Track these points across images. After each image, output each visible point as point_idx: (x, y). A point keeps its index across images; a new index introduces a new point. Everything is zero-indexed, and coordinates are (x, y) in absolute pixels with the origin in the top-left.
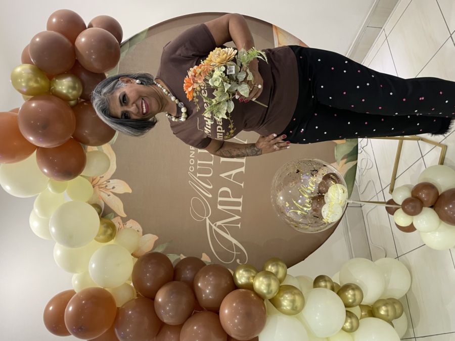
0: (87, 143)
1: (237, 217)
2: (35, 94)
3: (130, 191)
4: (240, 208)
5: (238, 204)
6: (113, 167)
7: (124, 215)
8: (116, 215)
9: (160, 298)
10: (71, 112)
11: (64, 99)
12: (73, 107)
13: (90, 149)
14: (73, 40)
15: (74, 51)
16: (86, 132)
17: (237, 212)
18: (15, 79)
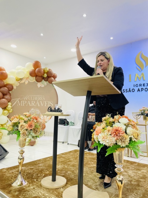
0: (36, 77)
1: (20, 105)
2: (44, 71)
3: (26, 84)
4: (22, 105)
5: (23, 105)
6: (31, 81)
7: (20, 83)
8: (20, 81)
9: (5, 88)
10: (41, 75)
11: (43, 75)
12: (42, 76)
13: (34, 78)
14: (53, 77)
15: (51, 77)
16: (38, 77)
17: (21, 105)
18: (46, 68)
